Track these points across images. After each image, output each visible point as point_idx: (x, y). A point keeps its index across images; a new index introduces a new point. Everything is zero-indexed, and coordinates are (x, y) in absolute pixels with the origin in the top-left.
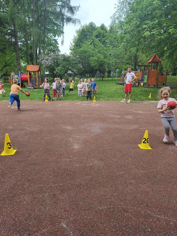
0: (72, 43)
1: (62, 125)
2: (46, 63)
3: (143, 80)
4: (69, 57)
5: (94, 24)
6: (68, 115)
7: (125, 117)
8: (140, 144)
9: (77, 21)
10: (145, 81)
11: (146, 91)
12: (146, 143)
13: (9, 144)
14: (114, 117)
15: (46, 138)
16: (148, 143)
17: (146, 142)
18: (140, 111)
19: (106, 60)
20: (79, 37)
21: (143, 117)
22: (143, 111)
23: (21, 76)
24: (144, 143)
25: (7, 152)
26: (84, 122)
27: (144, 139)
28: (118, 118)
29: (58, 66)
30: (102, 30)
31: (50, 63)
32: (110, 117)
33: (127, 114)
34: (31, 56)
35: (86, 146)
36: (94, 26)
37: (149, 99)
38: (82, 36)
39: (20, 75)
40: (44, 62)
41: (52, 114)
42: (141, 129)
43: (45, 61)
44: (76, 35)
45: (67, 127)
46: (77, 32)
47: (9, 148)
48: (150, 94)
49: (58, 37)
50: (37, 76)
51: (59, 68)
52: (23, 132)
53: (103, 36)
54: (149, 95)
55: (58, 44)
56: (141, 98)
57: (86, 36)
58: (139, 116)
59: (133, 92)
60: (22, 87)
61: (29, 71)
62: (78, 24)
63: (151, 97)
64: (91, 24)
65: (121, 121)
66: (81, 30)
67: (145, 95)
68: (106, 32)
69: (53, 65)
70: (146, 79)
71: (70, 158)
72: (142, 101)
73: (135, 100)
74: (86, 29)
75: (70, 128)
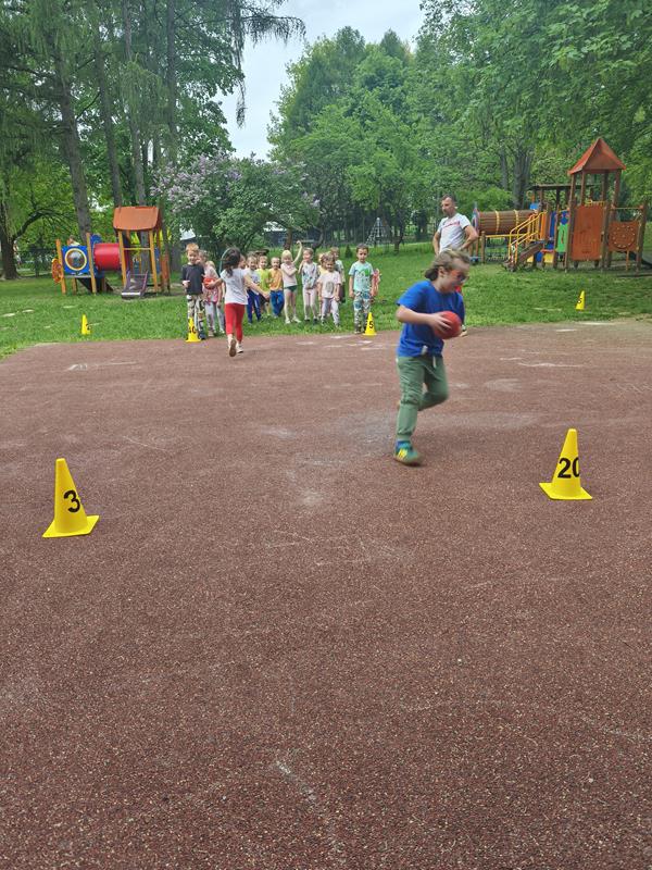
0: (277, 114)
1: (252, 425)
2: (182, 197)
3: (551, 245)
4: (267, 169)
5: (357, 33)
6: (272, 386)
7: (488, 384)
8: (549, 480)
9: (290, 24)
10: (562, 248)
11: (566, 287)
12: (569, 476)
13: (71, 496)
15: (202, 473)
16: (577, 476)
17: (569, 471)
18: (544, 359)
19: (407, 174)
20: (300, 90)
21: (556, 384)
22: (556, 359)
23: (94, 250)
24: (561, 475)
25: (66, 525)
26: (335, 412)
27: (564, 464)
28: (461, 391)
29: (228, 203)
30: (389, 58)
33: (494, 376)
34: (127, 172)
35: (347, 494)
36: (358, 41)
37: (578, 317)
38: (315, 84)
39: (89, 248)
40: (177, 194)
41: (215, 386)
42: (548, 425)
43: (181, 191)
44: (289, 82)
45: (272, 431)
46: (293, 70)
47: (71, 510)
48: (582, 296)
49: (225, 94)
50: (152, 249)
51: (231, 212)
52: (117, 453)
53: (395, 82)
54: (578, 298)
55: (225, 121)
56: (545, 311)
57: (329, 83)
58: (539, 381)
59: (515, 289)
60: (99, 290)
61: (123, 231)
62: (295, 35)
63: (586, 305)
64: (347, 36)
65: (472, 402)
66: (307, 63)
67: (562, 300)
68: (404, 65)
69: (209, 203)
70: (566, 241)
71: (290, 539)
72: (551, 324)
73: (523, 320)
74: (328, 55)
75: (283, 433)
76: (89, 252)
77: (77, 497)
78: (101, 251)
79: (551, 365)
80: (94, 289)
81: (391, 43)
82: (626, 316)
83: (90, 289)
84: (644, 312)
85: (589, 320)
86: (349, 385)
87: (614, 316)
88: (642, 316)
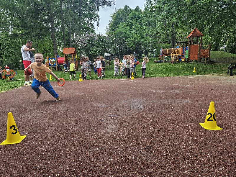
0: (108, 27)
1: (93, 103)
2: (81, 45)
3: (183, 56)
4: (104, 37)
5: (128, 7)
6: (102, 92)
7: (171, 91)
9: (111, 3)
10: (187, 57)
11: (189, 67)
13: (13, 128)
14: (158, 92)
15: (71, 119)
18: (188, 84)
19: (142, 40)
20: (114, 21)
21: (193, 91)
22: (191, 85)
26: (121, 99)
28: (163, 93)
29: (93, 45)
30: (137, 12)
31: (85, 44)
32: (153, 92)
33: (173, 89)
34: (68, 41)
35: (124, 127)
36: (129, 9)
37: (194, 74)
38: (118, 19)
40: (80, 44)
41: (84, 92)
42: (195, 103)
45: (99, 105)
46: (112, 16)
47: (13, 133)
48: (195, 68)
49: (94, 21)
51: (94, 48)
53: (139, 18)
55: (94, 28)
56: (184, 73)
57: (122, 19)
58: (188, 90)
59: (174, 67)
60: (58, 70)
61: (65, 54)
62: (112, 6)
63: (196, 71)
64: (126, 8)
65: (167, 96)
66: (116, 14)
67: (188, 70)
68: (141, 14)
69: (88, 46)
70: (188, 55)
71: (99, 146)
72: (187, 76)
73: (178, 75)
74: (121, 12)
75: (103, 105)
76: (56, 60)
77: (16, 128)
78: (59, 60)
79: (190, 86)
80: (57, 70)
81: (137, 9)
82: (209, 74)
83: (56, 70)
84: (214, 73)
85: (198, 75)
86: (126, 91)
87: (205, 74)
88: (213, 74)
